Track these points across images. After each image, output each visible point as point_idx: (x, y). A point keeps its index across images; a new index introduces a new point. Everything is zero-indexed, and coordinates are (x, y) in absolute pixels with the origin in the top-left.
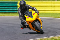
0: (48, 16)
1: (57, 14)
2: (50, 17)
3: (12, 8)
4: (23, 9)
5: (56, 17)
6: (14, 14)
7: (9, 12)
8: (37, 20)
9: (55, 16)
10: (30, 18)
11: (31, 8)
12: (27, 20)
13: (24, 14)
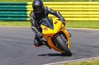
0: (77, 26)
1: (92, 23)
2: (80, 27)
3: (17, 12)
4: (38, 14)
5: (90, 28)
6: (21, 22)
7: (13, 19)
8: (61, 33)
9: (89, 26)
10: (49, 29)
11: (52, 12)
12: (44, 32)
13: (40, 22)
